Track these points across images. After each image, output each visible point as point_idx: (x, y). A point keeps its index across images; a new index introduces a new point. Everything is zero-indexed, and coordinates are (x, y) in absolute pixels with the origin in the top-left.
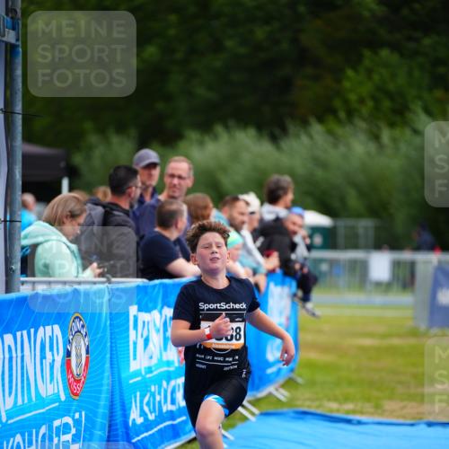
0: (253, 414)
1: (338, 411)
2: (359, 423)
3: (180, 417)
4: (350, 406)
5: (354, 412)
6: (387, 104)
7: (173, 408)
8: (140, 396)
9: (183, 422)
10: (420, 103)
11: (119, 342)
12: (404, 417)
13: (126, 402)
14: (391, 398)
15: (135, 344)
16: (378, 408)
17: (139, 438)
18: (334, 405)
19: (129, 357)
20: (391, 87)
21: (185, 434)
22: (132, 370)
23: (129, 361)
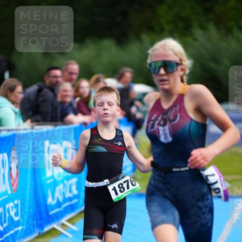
3: (74, 199)
7: (71, 195)
17: (54, 212)
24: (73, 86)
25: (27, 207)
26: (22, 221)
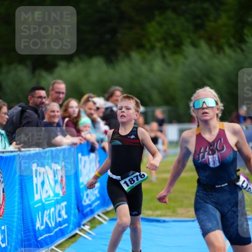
0: (105, 220)
1: (152, 215)
2: (164, 221)
3: (64, 224)
4: (159, 212)
5: (161, 216)
6: (171, 42)
7: (61, 219)
8: (41, 214)
9: (66, 227)
10: (189, 40)
11: (27, 184)
12: (189, 217)
13: (34, 218)
14: (181, 206)
15: (36, 185)
16: (174, 213)
17: (43, 237)
18: (150, 212)
19: (33, 193)
20: (173, 32)
21: (67, 233)
22: (36, 199)
23: (34, 194)
24: (61, 106)
25: (14, 233)
26: (9, 247)
